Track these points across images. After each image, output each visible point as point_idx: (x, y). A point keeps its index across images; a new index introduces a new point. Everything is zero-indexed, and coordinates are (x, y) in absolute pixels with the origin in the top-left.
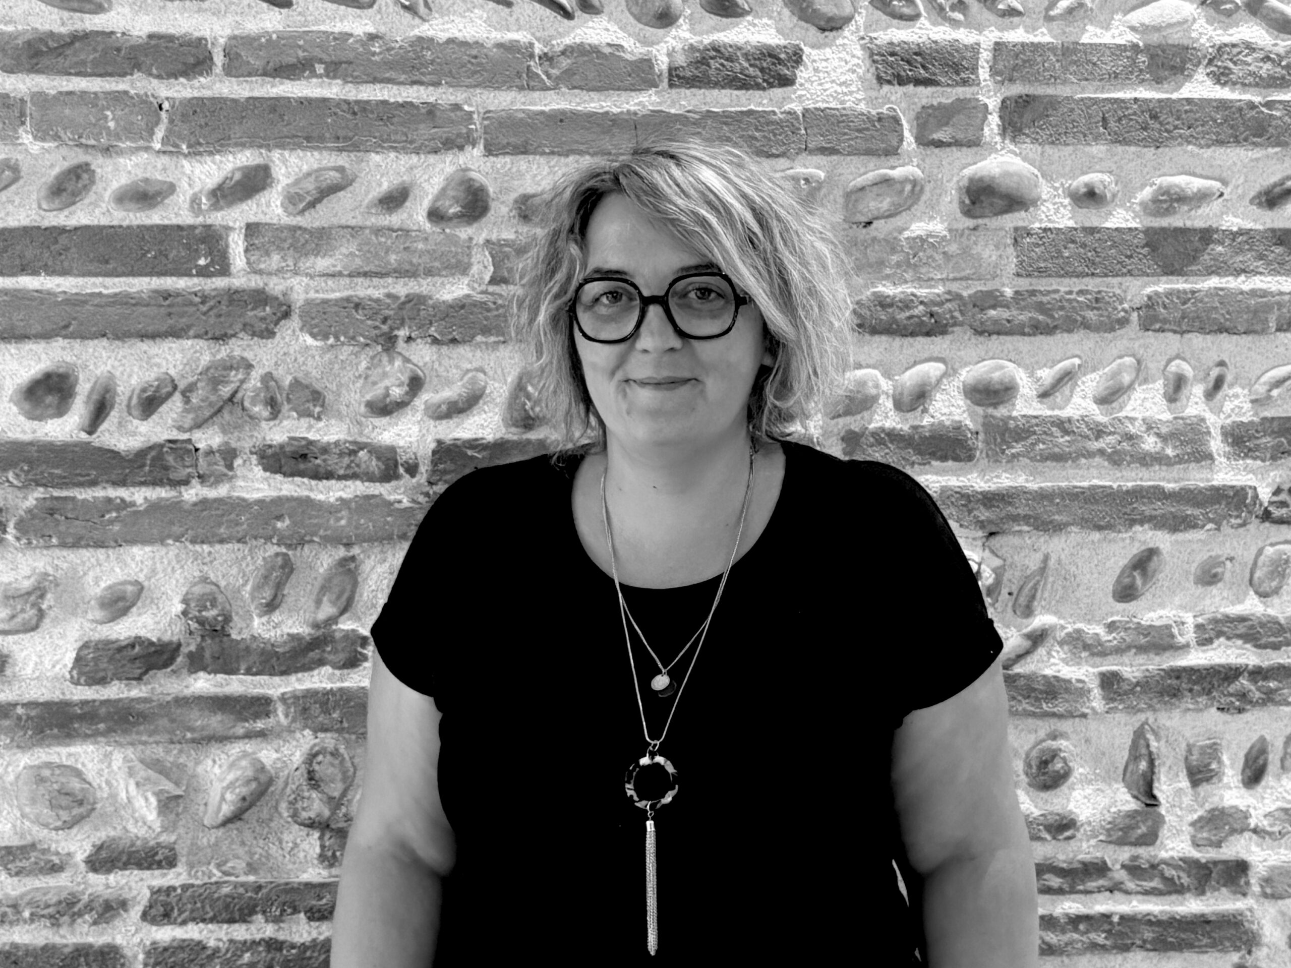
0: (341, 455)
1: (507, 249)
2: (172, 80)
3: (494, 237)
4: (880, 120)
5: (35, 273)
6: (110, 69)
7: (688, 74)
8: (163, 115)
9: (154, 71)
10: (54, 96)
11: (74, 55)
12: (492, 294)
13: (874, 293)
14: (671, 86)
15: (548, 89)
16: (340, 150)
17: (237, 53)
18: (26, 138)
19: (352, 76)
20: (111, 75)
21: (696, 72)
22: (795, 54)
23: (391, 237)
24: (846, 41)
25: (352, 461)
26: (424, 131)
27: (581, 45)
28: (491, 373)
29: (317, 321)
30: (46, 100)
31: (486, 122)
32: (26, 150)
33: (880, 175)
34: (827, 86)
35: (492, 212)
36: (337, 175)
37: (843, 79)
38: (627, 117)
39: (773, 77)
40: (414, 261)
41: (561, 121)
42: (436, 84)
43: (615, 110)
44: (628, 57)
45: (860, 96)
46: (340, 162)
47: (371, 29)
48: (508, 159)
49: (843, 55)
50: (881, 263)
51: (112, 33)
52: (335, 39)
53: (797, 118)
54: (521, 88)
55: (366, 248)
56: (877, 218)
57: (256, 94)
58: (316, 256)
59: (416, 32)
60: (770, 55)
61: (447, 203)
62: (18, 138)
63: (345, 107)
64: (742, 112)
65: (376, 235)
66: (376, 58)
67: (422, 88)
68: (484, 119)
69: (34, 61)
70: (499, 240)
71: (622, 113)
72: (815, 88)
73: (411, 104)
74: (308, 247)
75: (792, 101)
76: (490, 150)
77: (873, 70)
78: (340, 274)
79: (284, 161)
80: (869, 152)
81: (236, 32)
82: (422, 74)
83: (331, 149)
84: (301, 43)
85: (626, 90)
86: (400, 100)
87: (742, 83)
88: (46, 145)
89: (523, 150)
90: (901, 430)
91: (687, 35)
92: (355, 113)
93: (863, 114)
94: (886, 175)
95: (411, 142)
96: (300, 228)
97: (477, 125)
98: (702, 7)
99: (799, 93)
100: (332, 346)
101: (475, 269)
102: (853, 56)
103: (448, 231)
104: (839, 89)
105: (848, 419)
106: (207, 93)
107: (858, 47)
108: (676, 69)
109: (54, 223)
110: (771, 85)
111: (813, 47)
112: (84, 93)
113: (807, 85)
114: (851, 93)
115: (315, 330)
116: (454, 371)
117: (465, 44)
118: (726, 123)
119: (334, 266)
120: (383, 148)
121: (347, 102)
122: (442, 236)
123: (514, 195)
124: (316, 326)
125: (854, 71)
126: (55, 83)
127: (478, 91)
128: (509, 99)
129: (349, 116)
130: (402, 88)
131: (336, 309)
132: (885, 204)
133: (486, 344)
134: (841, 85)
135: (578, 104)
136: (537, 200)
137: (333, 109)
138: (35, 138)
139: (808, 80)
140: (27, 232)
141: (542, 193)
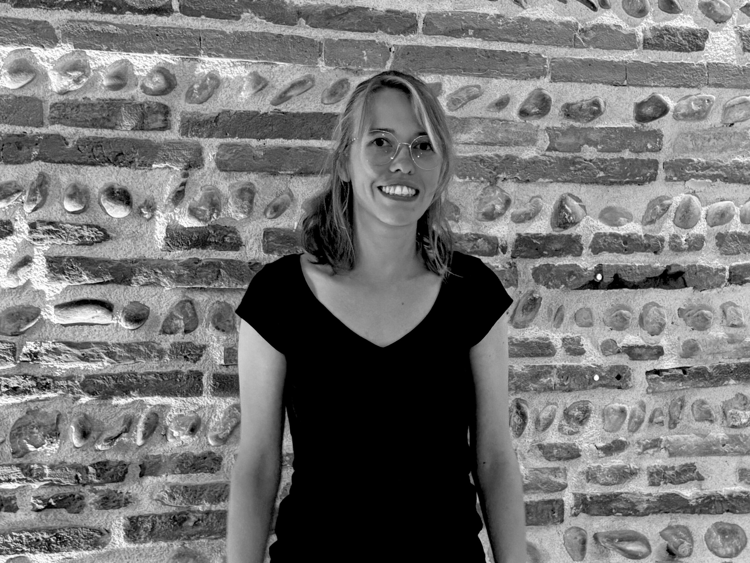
0: (469, 241)
1: (557, 132)
2: (397, 36)
3: (550, 126)
4: (744, 70)
5: (318, 138)
6: (367, 28)
7: (653, 43)
8: (391, 53)
9: (389, 30)
10: (337, 42)
11: (348, 18)
12: (548, 156)
13: (734, 161)
14: (645, 48)
15: (584, 47)
16: (479, 76)
17: (431, 22)
18: (321, 64)
19: (488, 37)
20: (366, 31)
21: (657, 42)
22: (705, 34)
23: (499, 124)
24: (727, 29)
25: (475, 245)
26: (523, 68)
27: (602, 25)
28: (545, 199)
29: (461, 168)
30: (332, 44)
31: (553, 64)
32: (319, 70)
33: (742, 99)
34: (719, 51)
35: (551, 112)
36: (477, 90)
37: (726, 48)
38: (621, 64)
39: (694, 46)
40: (510, 137)
41: (590, 65)
42: (529, 43)
43: (616, 60)
44: (624, 32)
45: (734, 57)
46: (478, 83)
47: (498, 13)
48: (561, 84)
49: (726, 36)
50: (738, 145)
51: (368, 8)
52: (480, 16)
53: (704, 68)
54: (571, 47)
55: (486, 130)
56: (736, 122)
57: (439, 45)
58: (462, 133)
59: (520, 15)
60: (693, 34)
61: (531, 107)
62: (317, 64)
63: (484, 53)
64: (678, 63)
65: (492, 123)
66: (500, 28)
67: (522, 45)
68: (552, 62)
69: (327, 22)
70: (553, 127)
71: (619, 62)
72: (713, 52)
73: (517, 52)
74: (457, 128)
75: (702, 59)
76: (554, 79)
77: (741, 44)
78: (472, 143)
79: (450, 81)
80: (736, 87)
81: (431, 11)
82: (523, 37)
83: (474, 75)
84: (463, 18)
85: (622, 50)
86: (511, 50)
87: (679, 48)
88: (329, 68)
89: (570, 80)
90: (745, 233)
91: (652, 22)
92: (489, 57)
93: (736, 67)
94: (745, 99)
95: (515, 74)
96: (455, 118)
97: (547, 66)
98: (659, 7)
99: (705, 54)
100: (467, 182)
101: (539, 143)
102: (731, 36)
103: (527, 122)
104: (724, 53)
105: (719, 227)
106: (414, 43)
107: (733, 32)
108: (648, 39)
109: (329, 111)
110: (693, 50)
111: (712, 31)
112: (352, 41)
113: (709, 51)
114: (730, 55)
115: (460, 173)
116: (526, 197)
117: (544, 22)
118: (670, 69)
119: (470, 139)
120: (501, 76)
121: (485, 51)
122: (524, 124)
123: (562, 104)
124: (461, 171)
125: (731, 45)
126: (338, 34)
127: (549, 47)
128: (564, 52)
129: (486, 58)
130: (512, 44)
131: (470, 162)
132: (742, 115)
133: (543, 183)
134: (725, 51)
135: (598, 56)
136: (574, 107)
137: (478, 54)
138: (327, 64)
139: (710, 48)
140: (315, 115)
141: (577, 103)
